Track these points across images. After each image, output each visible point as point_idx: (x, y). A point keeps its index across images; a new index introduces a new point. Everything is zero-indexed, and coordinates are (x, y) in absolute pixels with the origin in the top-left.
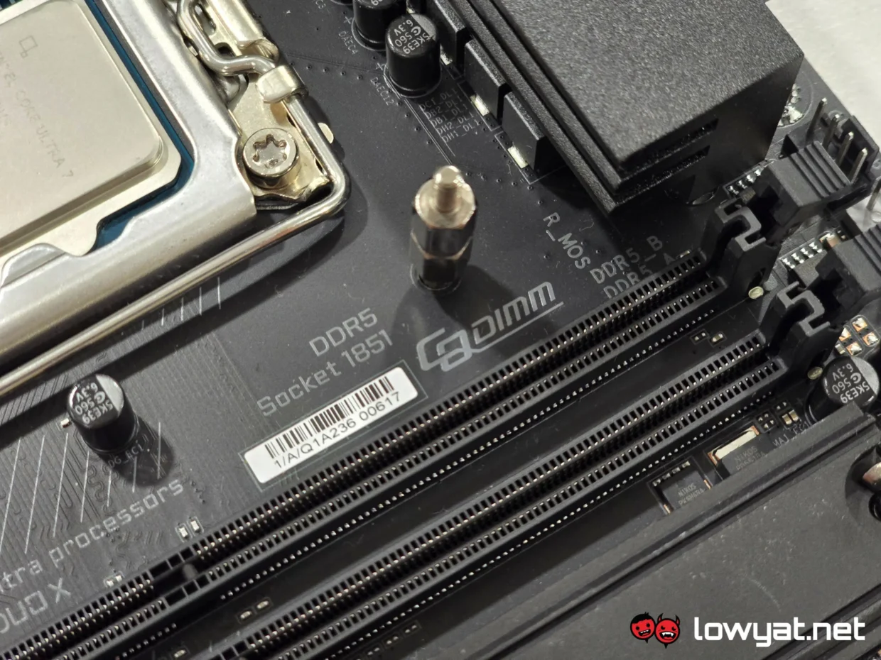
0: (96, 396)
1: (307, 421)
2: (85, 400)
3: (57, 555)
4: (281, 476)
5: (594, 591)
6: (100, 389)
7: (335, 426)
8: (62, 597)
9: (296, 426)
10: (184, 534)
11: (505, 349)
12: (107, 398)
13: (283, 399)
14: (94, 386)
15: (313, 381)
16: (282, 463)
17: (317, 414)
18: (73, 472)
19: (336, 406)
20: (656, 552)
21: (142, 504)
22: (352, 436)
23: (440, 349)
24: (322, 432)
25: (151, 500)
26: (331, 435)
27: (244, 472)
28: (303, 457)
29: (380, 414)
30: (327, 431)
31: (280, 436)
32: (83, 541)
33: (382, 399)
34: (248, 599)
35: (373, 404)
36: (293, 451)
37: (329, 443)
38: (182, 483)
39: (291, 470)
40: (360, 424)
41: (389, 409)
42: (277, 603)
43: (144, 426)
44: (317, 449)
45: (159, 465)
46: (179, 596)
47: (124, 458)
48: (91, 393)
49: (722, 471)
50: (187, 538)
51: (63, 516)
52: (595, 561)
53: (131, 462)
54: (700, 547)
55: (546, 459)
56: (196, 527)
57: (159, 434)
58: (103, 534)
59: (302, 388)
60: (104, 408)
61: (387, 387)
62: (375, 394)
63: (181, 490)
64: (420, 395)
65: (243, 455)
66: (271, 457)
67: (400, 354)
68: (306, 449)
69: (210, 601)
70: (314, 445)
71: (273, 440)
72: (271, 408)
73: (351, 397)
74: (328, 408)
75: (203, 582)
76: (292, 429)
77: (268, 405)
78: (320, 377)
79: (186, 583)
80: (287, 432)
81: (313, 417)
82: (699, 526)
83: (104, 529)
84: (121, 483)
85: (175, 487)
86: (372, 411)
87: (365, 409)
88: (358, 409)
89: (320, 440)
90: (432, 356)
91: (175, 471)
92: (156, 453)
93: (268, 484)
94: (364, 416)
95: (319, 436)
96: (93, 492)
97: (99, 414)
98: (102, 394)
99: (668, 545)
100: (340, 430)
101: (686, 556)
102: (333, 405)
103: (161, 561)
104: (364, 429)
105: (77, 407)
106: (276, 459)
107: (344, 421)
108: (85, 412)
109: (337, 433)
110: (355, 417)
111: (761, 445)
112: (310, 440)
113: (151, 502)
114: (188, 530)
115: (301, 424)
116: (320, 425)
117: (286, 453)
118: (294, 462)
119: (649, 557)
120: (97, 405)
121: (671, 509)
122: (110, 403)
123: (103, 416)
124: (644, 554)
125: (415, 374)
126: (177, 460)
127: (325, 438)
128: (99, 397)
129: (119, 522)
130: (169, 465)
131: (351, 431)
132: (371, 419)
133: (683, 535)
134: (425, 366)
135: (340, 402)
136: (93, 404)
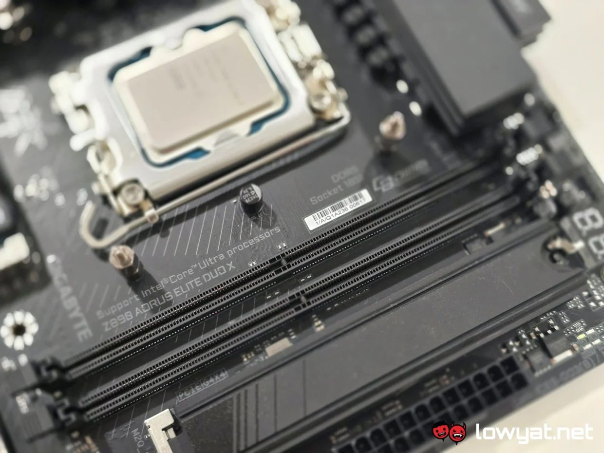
0: (251, 192)
1: (329, 207)
2: (247, 193)
3: (231, 253)
4: (318, 228)
5: (441, 281)
6: (253, 190)
7: (340, 210)
8: (232, 268)
9: (325, 209)
10: (280, 248)
11: (408, 185)
12: (255, 193)
13: (320, 198)
14: (250, 188)
15: (332, 192)
16: (319, 223)
17: (334, 205)
18: (238, 220)
19: (341, 203)
20: (466, 268)
21: (264, 235)
22: (346, 214)
23: (382, 183)
24: (335, 212)
25: (268, 234)
26: (338, 213)
27: (304, 226)
28: (327, 221)
29: (357, 207)
30: (337, 212)
31: (319, 212)
32: (241, 248)
33: (359, 201)
34: (304, 275)
35: (355, 202)
36: (323, 219)
37: (337, 216)
38: (280, 229)
39: (322, 226)
40: (350, 210)
41: (361, 205)
42: (315, 276)
43: (266, 206)
44: (333, 219)
45: (271, 220)
46: (280, 271)
47: (257, 217)
48: (249, 191)
49: (490, 240)
50: (281, 249)
51: (233, 238)
52: (441, 270)
53: (260, 218)
54: (483, 268)
55: (422, 229)
56: (285, 245)
57: (271, 208)
58: (248, 246)
59: (328, 195)
60: (254, 197)
61: (361, 196)
62: (356, 199)
63: (279, 231)
64: (373, 200)
65: (304, 219)
66: (314, 221)
67: (366, 184)
68: (328, 218)
69: (289, 274)
70: (332, 217)
71: (316, 214)
72: (315, 201)
73: (347, 199)
74: (338, 203)
75: (289, 266)
76: (324, 210)
77: (313, 200)
78: (335, 191)
79: (283, 266)
80: (321, 211)
81: (332, 206)
82: (483, 259)
83: (249, 244)
84: (257, 227)
85: (277, 230)
86: (355, 205)
87: (352, 204)
88: (349, 204)
89: (334, 215)
90: (378, 185)
91: (276, 224)
92: (270, 216)
93: (313, 230)
94: (351, 207)
95: (334, 213)
96: (245, 230)
97: (252, 199)
98: (253, 191)
99: (470, 266)
100: (342, 211)
101: (477, 270)
102: (340, 202)
103: (273, 257)
104: (351, 212)
105: (244, 196)
106: (317, 221)
107: (344, 208)
108: (247, 198)
109: (341, 213)
110: (348, 207)
111: (507, 230)
112: (330, 215)
113: (267, 234)
114: (282, 246)
115: (327, 208)
116: (334, 209)
117: (320, 220)
118: (324, 223)
119: (463, 269)
120: (251, 196)
121: (470, 253)
122: (257, 195)
123: (254, 200)
124: (461, 268)
125: (372, 192)
126: (278, 219)
127: (336, 214)
128: (253, 193)
129: (255, 241)
130: (274, 221)
131: (346, 212)
132: (354, 208)
133: (477, 262)
134: (376, 189)
135: (342, 201)
136: (250, 195)
